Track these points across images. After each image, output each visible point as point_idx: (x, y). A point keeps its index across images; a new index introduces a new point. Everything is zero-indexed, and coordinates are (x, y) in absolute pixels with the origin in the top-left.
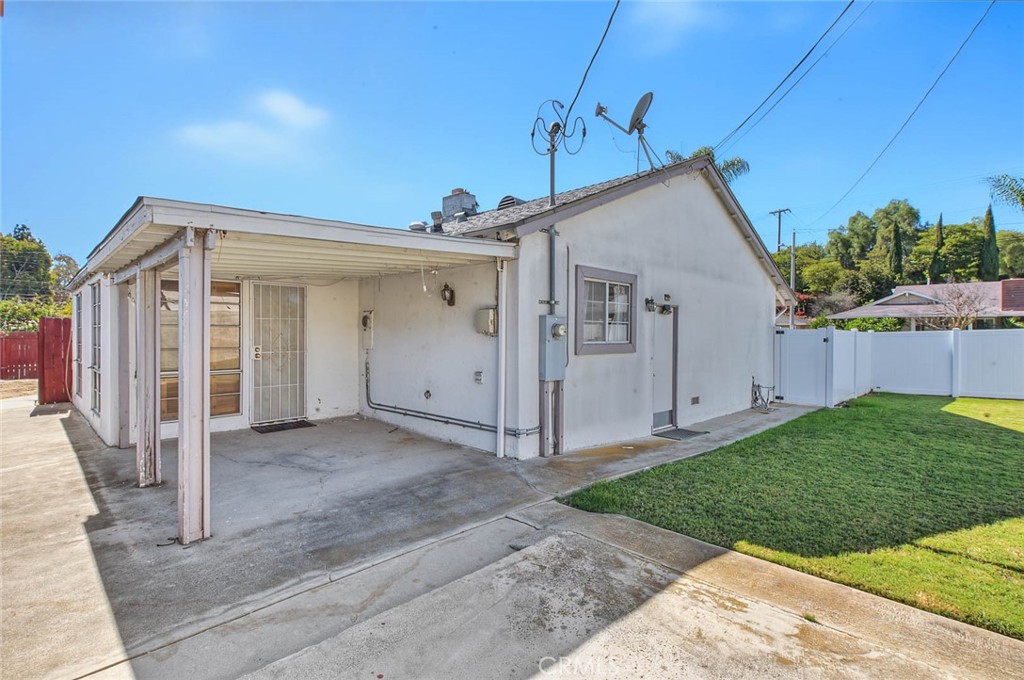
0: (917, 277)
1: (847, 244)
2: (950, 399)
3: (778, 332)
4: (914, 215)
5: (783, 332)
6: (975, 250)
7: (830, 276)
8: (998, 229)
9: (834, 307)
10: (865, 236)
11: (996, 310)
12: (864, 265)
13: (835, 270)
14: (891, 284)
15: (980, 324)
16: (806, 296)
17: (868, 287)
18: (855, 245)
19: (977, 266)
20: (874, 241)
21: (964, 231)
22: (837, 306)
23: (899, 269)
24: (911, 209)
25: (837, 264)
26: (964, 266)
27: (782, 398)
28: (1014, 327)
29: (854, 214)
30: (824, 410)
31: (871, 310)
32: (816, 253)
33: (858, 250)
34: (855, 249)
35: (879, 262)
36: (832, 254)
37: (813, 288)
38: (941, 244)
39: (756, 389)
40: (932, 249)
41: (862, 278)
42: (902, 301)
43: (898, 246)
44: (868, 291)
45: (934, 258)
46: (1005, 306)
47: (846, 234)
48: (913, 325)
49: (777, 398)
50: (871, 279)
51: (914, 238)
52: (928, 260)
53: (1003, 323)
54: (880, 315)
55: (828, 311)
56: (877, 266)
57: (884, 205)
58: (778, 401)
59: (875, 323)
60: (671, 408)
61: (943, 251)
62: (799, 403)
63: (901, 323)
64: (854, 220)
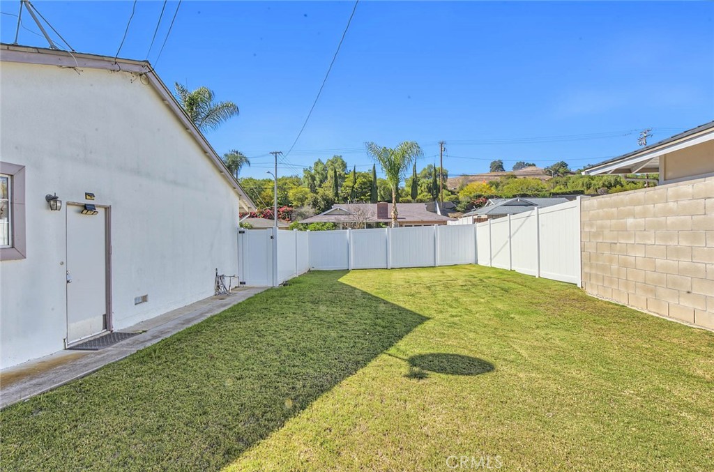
0: (345, 200)
1: (313, 179)
2: (347, 271)
3: (240, 232)
4: (344, 166)
5: (244, 232)
6: (369, 187)
7: (303, 196)
8: (378, 178)
9: (304, 216)
10: (322, 174)
11: (375, 219)
12: (320, 191)
13: (306, 193)
14: (333, 203)
15: (369, 226)
16: (291, 209)
17: (322, 204)
18: (317, 179)
19: (370, 196)
20: (326, 177)
21: (365, 177)
22: (305, 215)
23: (337, 195)
24: (343, 162)
25: (308, 190)
26: (364, 195)
27: (244, 283)
28: (382, 227)
29: (317, 160)
30: (272, 289)
31: (322, 218)
32: (297, 182)
33: (319, 182)
34: (317, 182)
35: (327, 190)
36: (306, 183)
37: (295, 203)
38: (355, 182)
39: (219, 279)
40: (351, 185)
41: (320, 199)
42: (336, 212)
43: (336, 181)
44: (322, 207)
45: (352, 190)
46: (379, 217)
47: (313, 172)
48: (341, 226)
49: (241, 283)
50: (324, 200)
51: (344, 178)
52: (349, 191)
53: (378, 225)
54: (325, 221)
55: (300, 218)
56: (327, 193)
57: (331, 158)
58: (242, 285)
59: (323, 225)
60: (105, 313)
61: (356, 186)
62: (256, 285)
63: (335, 226)
64: (316, 164)
